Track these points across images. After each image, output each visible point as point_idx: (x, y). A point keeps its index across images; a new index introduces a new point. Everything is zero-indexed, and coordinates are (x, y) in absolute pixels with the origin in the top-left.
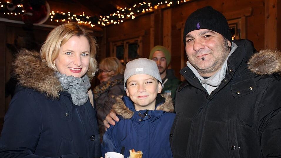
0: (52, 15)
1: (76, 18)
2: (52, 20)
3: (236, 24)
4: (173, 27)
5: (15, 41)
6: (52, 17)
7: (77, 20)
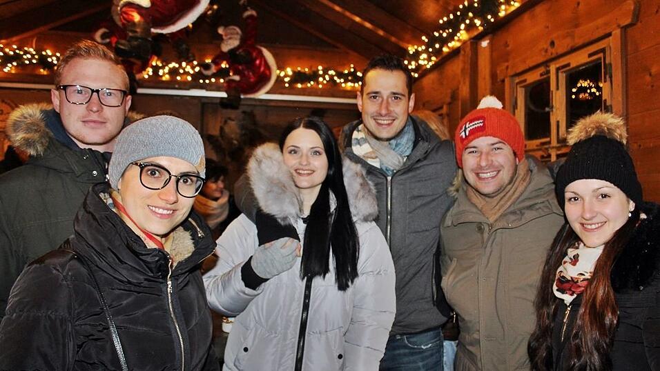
0: (286, 76)
1: (336, 78)
2: (287, 85)
3: (603, 51)
4: (493, 76)
5: (222, 129)
6: (287, 79)
7: (338, 81)
